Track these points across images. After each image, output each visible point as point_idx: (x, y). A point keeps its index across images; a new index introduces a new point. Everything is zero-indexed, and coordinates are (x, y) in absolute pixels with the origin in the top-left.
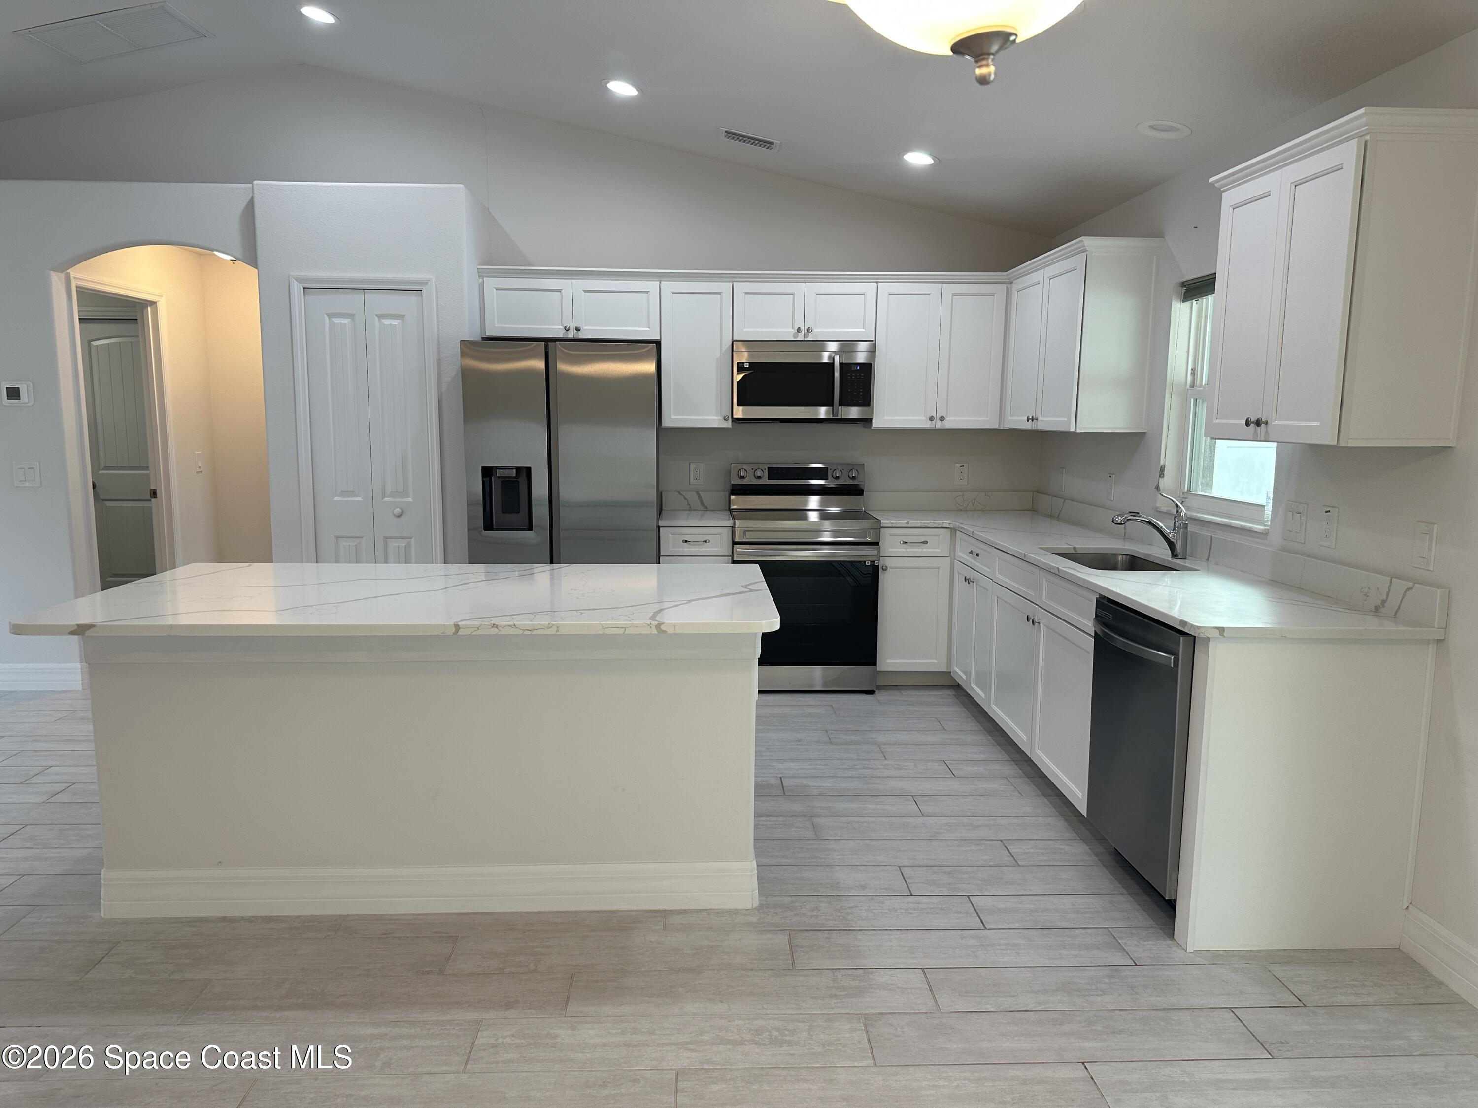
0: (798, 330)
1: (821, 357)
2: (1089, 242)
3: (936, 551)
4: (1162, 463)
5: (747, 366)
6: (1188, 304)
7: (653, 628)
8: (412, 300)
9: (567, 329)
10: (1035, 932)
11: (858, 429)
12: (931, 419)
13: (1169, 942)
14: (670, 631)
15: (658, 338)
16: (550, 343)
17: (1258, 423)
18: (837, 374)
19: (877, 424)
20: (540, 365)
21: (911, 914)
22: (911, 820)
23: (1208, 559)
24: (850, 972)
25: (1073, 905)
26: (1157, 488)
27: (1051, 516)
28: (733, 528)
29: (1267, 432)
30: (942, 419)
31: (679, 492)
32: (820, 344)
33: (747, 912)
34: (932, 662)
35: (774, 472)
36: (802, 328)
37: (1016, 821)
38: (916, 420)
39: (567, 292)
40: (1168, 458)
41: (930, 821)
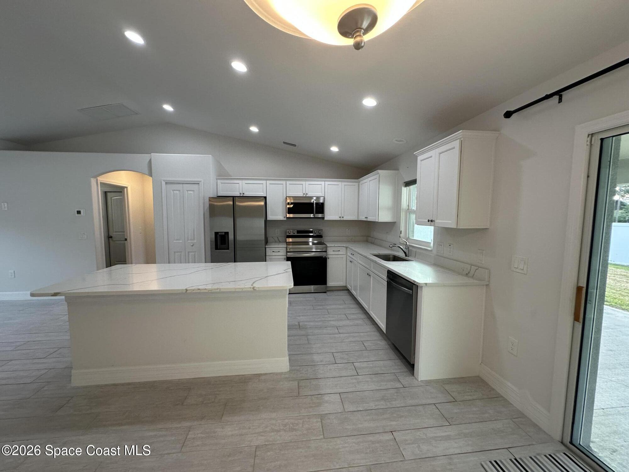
0: (304, 194)
1: (311, 201)
2: (379, 171)
3: (342, 253)
4: (401, 230)
5: (290, 203)
6: (406, 188)
7: (252, 288)
8: (196, 186)
9: (240, 194)
10: (373, 376)
11: (321, 220)
12: (340, 217)
13: (413, 377)
14: (257, 289)
15: (266, 196)
16: (234, 198)
17: (432, 221)
18: (315, 205)
19: (325, 219)
20: (231, 203)
21: (336, 371)
22: (336, 335)
23: (415, 257)
24: (316, 396)
25: (383, 364)
26: (400, 237)
27: (372, 243)
28: (287, 248)
29: (434, 224)
30: (343, 217)
31: (272, 237)
32: (311, 198)
33: (285, 373)
34: (341, 283)
35: (298, 232)
36: (305, 193)
37: (365, 334)
38: (336, 218)
39: (240, 184)
40: (402, 229)
41: (342, 335)
